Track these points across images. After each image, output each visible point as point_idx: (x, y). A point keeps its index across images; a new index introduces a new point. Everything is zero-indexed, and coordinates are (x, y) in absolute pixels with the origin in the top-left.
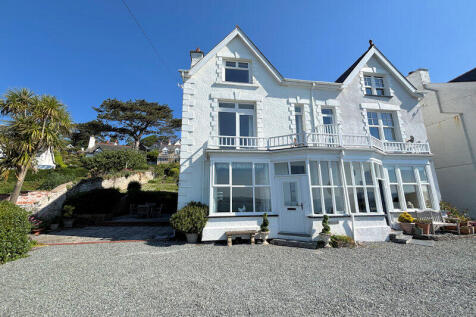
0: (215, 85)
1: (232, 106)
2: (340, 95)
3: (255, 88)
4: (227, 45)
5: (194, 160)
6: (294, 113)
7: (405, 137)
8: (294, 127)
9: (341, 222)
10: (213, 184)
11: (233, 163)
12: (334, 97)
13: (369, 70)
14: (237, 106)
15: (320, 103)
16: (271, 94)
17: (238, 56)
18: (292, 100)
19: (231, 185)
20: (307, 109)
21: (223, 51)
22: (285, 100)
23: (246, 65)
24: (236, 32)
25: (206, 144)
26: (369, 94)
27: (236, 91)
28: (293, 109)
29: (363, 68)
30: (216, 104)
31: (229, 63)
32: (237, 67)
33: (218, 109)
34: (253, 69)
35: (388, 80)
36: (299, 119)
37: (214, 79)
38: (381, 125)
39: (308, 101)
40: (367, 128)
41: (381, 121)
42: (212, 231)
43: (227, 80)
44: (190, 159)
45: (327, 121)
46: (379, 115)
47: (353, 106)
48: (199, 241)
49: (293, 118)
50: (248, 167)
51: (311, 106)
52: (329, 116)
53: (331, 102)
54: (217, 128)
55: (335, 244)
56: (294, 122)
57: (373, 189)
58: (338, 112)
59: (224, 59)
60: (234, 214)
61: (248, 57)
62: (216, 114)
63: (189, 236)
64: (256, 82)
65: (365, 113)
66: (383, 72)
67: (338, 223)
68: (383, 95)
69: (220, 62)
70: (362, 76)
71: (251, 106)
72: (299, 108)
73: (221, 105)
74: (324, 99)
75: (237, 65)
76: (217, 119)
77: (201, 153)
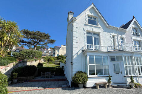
0: (85, 25)
2: (126, 33)
3: (99, 28)
4: (89, 10)
5: (79, 54)
6: (112, 38)
8: (112, 43)
10: (88, 64)
11: (95, 56)
12: (124, 34)
13: (133, 26)
14: (93, 34)
15: (120, 36)
16: (105, 31)
17: (93, 15)
18: (111, 34)
19: (95, 65)
20: (116, 37)
21: (87, 12)
22: (109, 33)
23: (95, 19)
24: (92, 6)
25: (83, 47)
26: (133, 35)
27: (93, 28)
28: (112, 37)
29: (131, 25)
30: (86, 32)
31: (90, 17)
32: (92, 19)
34: (98, 20)
35: (138, 30)
36: (114, 40)
37: (84, 22)
39: (116, 35)
40: (134, 46)
41: (137, 44)
42: (90, 83)
43: (89, 23)
44: (77, 53)
46: (136, 41)
47: (129, 38)
49: (112, 40)
52: (123, 41)
53: (124, 36)
54: (86, 42)
56: (113, 42)
58: (125, 39)
59: (88, 15)
60: (97, 76)
61: (96, 16)
62: (86, 36)
63: (79, 85)
64: (100, 26)
65: (133, 41)
66: (137, 27)
68: (137, 35)
69: (87, 16)
70: (131, 28)
71: (98, 34)
72: (114, 37)
73: (87, 33)
74: (121, 34)
75: (92, 18)
76: (86, 38)
77: (81, 51)
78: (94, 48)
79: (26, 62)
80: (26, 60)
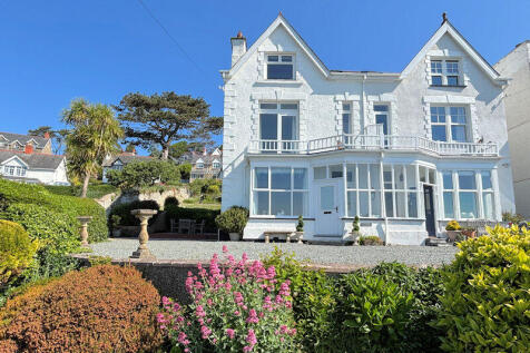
0: (257, 85)
1: (274, 106)
2: (398, 88)
4: (270, 37)
5: (236, 165)
6: (341, 112)
7: (476, 137)
8: (340, 128)
9: (374, 225)
10: (253, 188)
11: (272, 168)
12: (391, 91)
13: (438, 53)
14: (279, 106)
15: (373, 99)
16: (317, 91)
17: (281, 49)
18: (340, 97)
19: (269, 189)
20: (356, 106)
21: (265, 45)
22: (331, 98)
23: (289, 59)
24: (279, 21)
25: (246, 149)
26: (437, 84)
27: (278, 89)
28: (340, 107)
29: (428, 51)
30: (257, 106)
31: (271, 57)
32: (280, 62)
33: (259, 111)
34: (297, 63)
35: (463, 65)
36: (347, 119)
37: (255, 77)
38: (449, 123)
39: (357, 97)
40: (429, 127)
41: (449, 118)
42: (252, 230)
43: (269, 78)
44: (232, 164)
45: (382, 120)
46: (448, 110)
47: (413, 100)
48: (241, 239)
49: (340, 117)
50: (287, 172)
51: (361, 102)
52: (384, 113)
53: (386, 97)
55: (362, 243)
56: (341, 122)
57: (415, 194)
58: (394, 108)
59: (265, 53)
60: (273, 216)
61: (291, 49)
62: (257, 117)
64: (300, 79)
65: (428, 109)
66: (457, 54)
67: (371, 225)
68: (455, 84)
69: (262, 58)
70: (428, 61)
71: (294, 106)
72: (347, 106)
73: (263, 106)
74: (378, 94)
75: (280, 59)
76: (258, 122)
77: (242, 158)
78: (280, 149)
79: (138, 193)
80: (136, 188)
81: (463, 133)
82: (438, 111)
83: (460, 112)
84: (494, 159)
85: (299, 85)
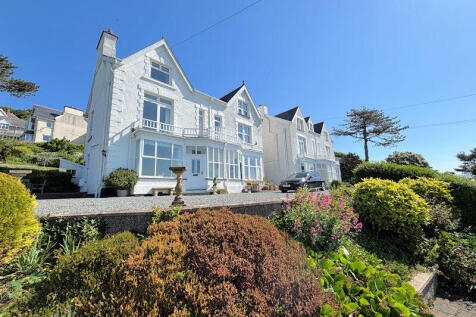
0: (142, 78)
1: (155, 98)
2: (226, 110)
4: (156, 50)
5: (124, 134)
6: (198, 115)
7: (254, 143)
8: (198, 124)
9: (222, 182)
10: (142, 155)
11: (158, 142)
12: (222, 110)
13: (241, 99)
14: (159, 99)
15: (214, 112)
17: (162, 62)
18: (198, 106)
19: (156, 157)
20: (206, 114)
21: (151, 53)
22: (193, 104)
23: (167, 70)
24: (163, 42)
25: (134, 123)
26: (240, 114)
27: (159, 87)
28: (198, 111)
29: (238, 97)
30: (142, 94)
31: (154, 64)
32: (160, 70)
33: (143, 99)
34: (172, 74)
35: (249, 108)
36: (201, 119)
37: (142, 73)
38: (244, 134)
39: (207, 109)
40: (237, 133)
41: (244, 131)
42: (140, 188)
43: (153, 76)
44: (121, 133)
45: (217, 124)
46: (243, 127)
47: (231, 119)
49: (198, 118)
50: (168, 146)
51: (209, 113)
52: (218, 121)
53: (221, 114)
54: (142, 113)
55: (219, 193)
56: (198, 121)
57: (238, 167)
58: (223, 120)
59: (151, 59)
60: (157, 177)
61: (170, 64)
62: (142, 102)
63: (119, 192)
64: (175, 86)
65: (237, 125)
66: (247, 102)
67: (220, 182)
68: (246, 116)
69: (148, 62)
70: (237, 101)
71: (170, 102)
72: (201, 112)
73: (146, 95)
74: (217, 109)
75: (161, 67)
76: (142, 106)
77: (129, 130)
78: (158, 128)
81: (249, 140)
82: (241, 126)
83: (248, 129)
84: (259, 153)
85: (174, 90)
